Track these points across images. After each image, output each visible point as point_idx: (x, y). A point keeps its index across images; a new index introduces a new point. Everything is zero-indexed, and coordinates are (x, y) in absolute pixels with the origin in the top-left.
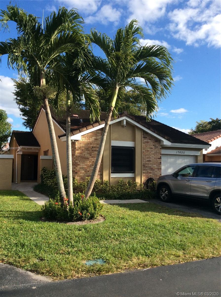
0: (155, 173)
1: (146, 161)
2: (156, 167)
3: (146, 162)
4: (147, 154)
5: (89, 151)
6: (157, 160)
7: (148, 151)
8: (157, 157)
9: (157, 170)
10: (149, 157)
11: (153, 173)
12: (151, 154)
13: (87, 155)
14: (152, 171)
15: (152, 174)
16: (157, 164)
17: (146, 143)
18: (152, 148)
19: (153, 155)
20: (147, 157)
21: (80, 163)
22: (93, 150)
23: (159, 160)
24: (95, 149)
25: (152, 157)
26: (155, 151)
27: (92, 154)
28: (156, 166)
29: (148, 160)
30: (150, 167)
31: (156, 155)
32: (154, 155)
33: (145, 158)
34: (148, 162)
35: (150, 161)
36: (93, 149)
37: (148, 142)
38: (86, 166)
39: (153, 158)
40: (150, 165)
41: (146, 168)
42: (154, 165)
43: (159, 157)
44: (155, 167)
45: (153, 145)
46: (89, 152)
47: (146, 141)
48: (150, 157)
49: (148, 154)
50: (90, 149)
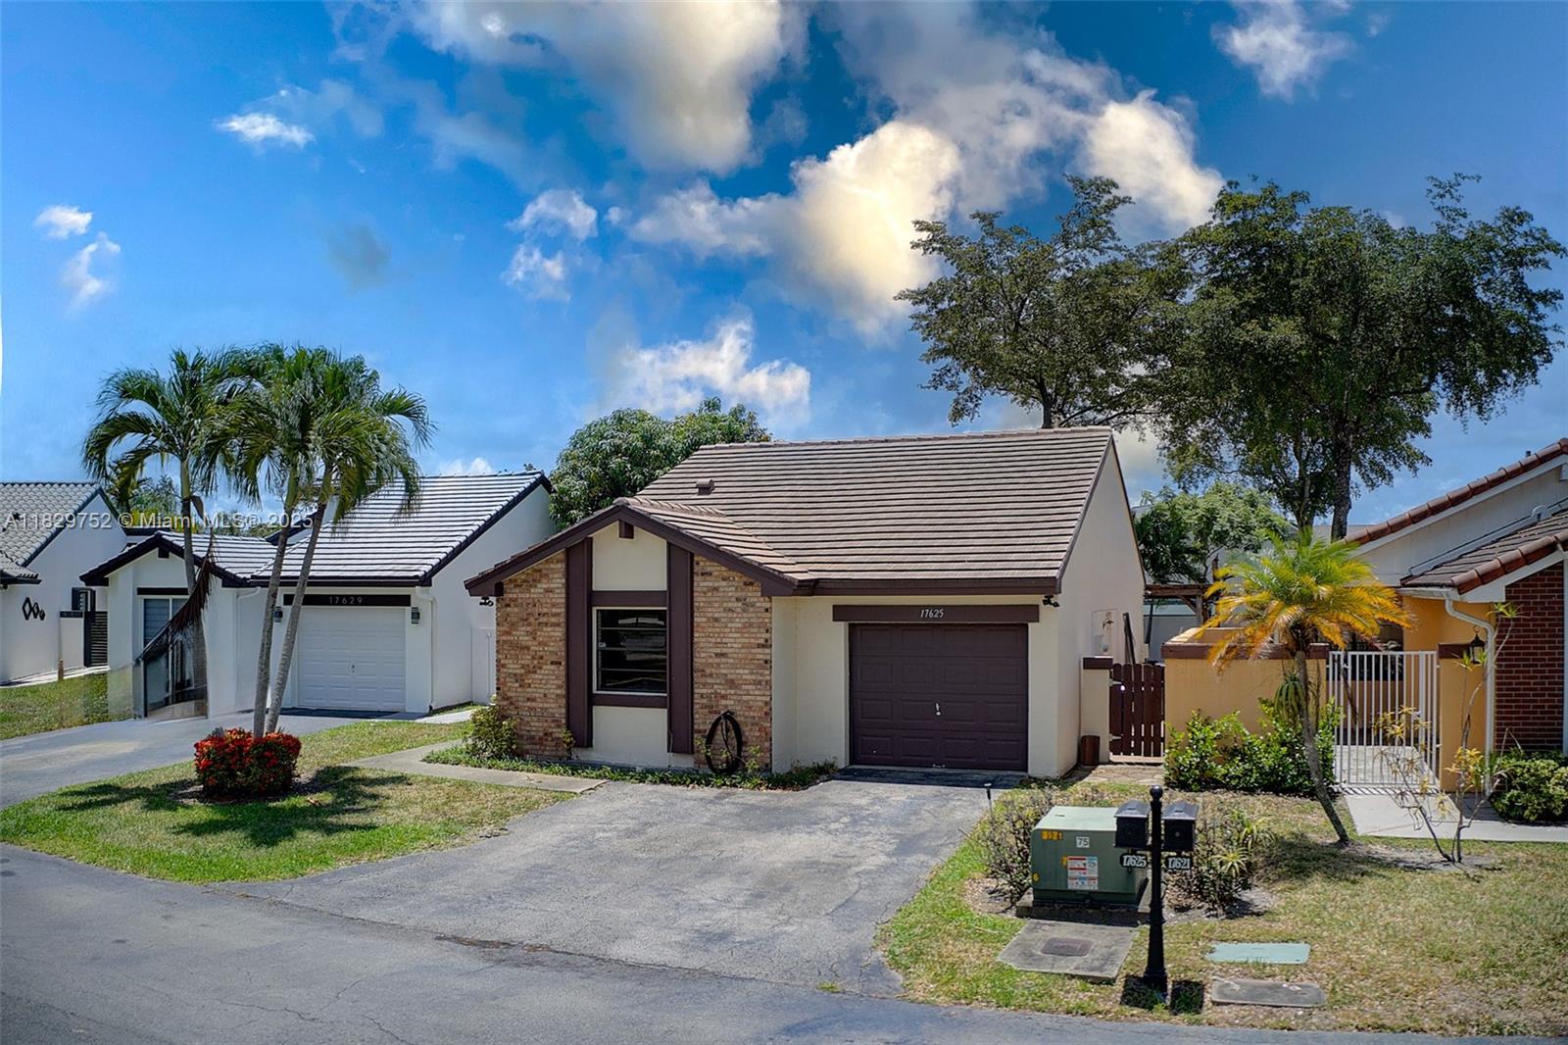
0: (745, 698)
1: (710, 657)
2: (749, 677)
3: (710, 661)
4: (714, 630)
5: (529, 625)
6: (754, 651)
7: (716, 620)
8: (752, 640)
9: (753, 687)
10: (719, 640)
11: (735, 697)
12: (727, 630)
13: (526, 638)
14: (733, 692)
15: (732, 702)
16: (752, 666)
17: (710, 594)
18: (730, 610)
19: (735, 635)
20: (713, 640)
21: (506, 662)
22: (540, 624)
23: (760, 650)
24: (544, 620)
25: (732, 640)
26: (747, 620)
27: (539, 633)
28: (747, 672)
29: (718, 651)
30: (726, 675)
31: (746, 635)
32: (739, 635)
33: (707, 645)
34: (717, 660)
35: (723, 655)
36: (541, 620)
37: (716, 589)
38: (523, 671)
39: (734, 645)
40: (723, 671)
41: (709, 680)
42: (741, 671)
43: (762, 641)
44: (744, 677)
45: (738, 600)
46: (529, 629)
47: (711, 584)
48: (724, 640)
49: (718, 630)
50: (532, 620)
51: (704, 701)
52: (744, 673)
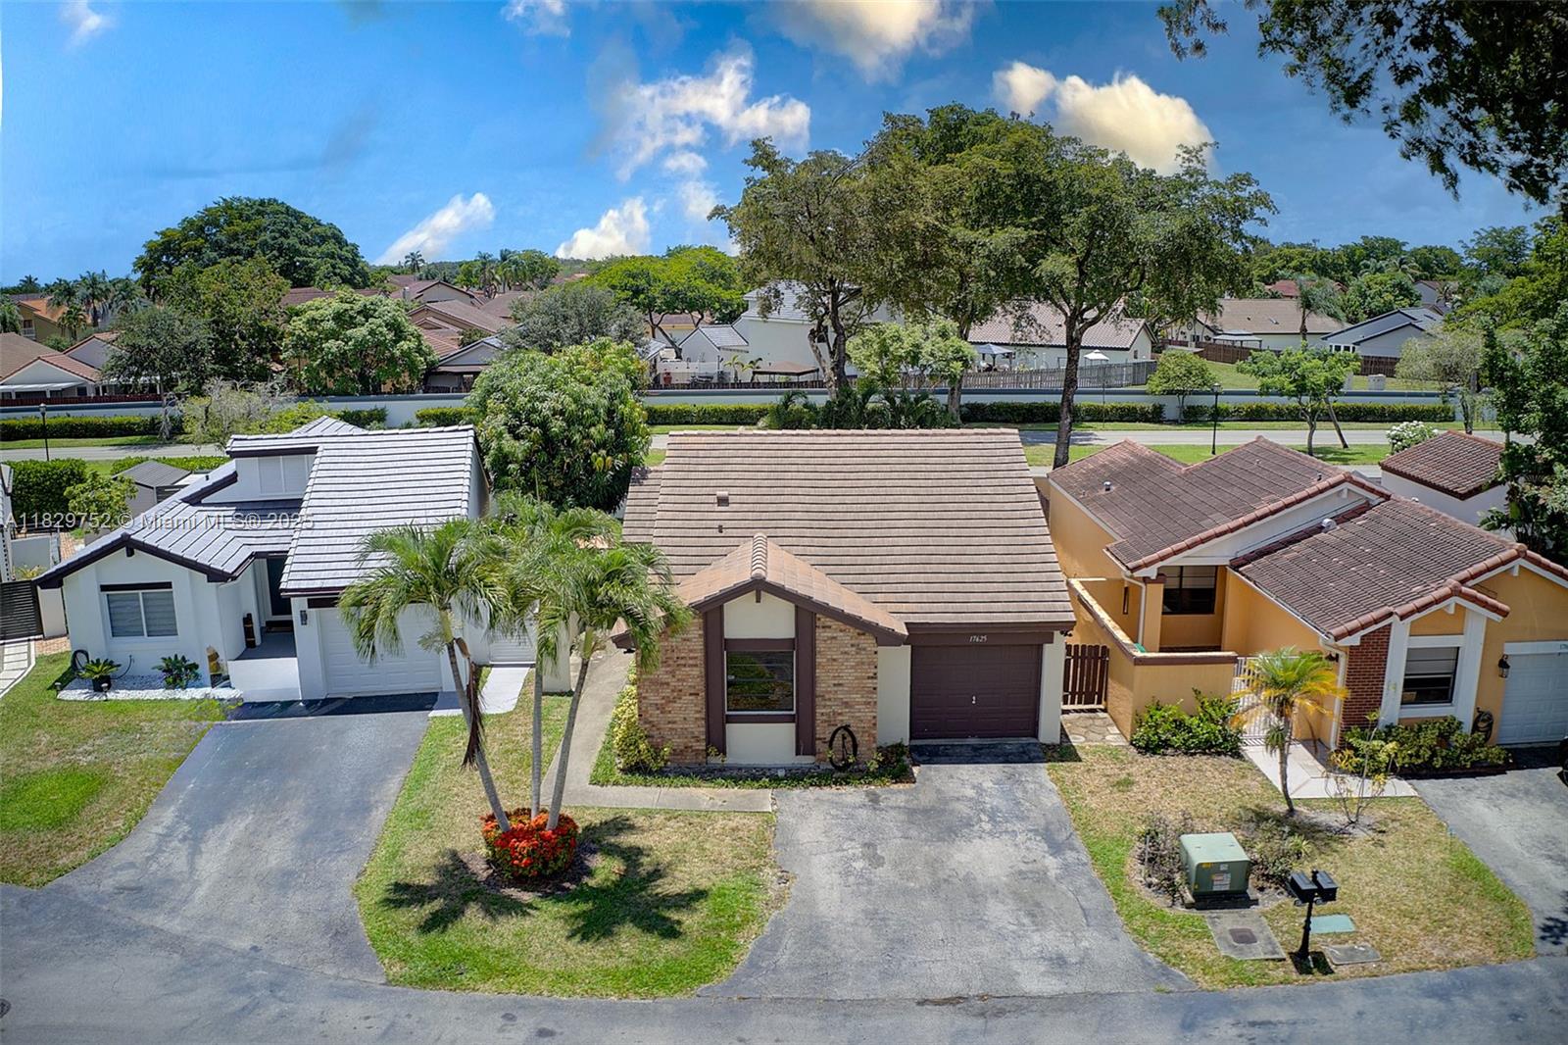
0: (857, 714)
1: (829, 686)
2: (860, 700)
3: (829, 689)
4: (832, 667)
5: (669, 666)
6: (864, 681)
7: (834, 660)
8: (863, 674)
9: (863, 706)
10: (836, 674)
11: (849, 714)
12: (843, 667)
13: (666, 676)
14: (847, 710)
15: (847, 718)
16: (863, 692)
17: (829, 642)
18: (846, 653)
19: (850, 671)
20: (832, 674)
21: (647, 695)
22: (678, 665)
23: (869, 681)
24: (683, 662)
25: (848, 674)
26: (859, 660)
27: (678, 672)
29: (836, 682)
30: (842, 699)
31: (858, 670)
32: (853, 670)
33: (827, 678)
34: (835, 689)
35: (840, 685)
36: (679, 662)
37: (834, 638)
38: (663, 701)
39: (849, 678)
40: (840, 696)
41: (828, 703)
42: (854, 696)
43: (871, 675)
44: (857, 700)
45: (852, 645)
46: (668, 669)
47: (830, 635)
48: (841, 674)
49: (836, 667)
50: (671, 662)
51: (824, 718)
52: (858, 697)
